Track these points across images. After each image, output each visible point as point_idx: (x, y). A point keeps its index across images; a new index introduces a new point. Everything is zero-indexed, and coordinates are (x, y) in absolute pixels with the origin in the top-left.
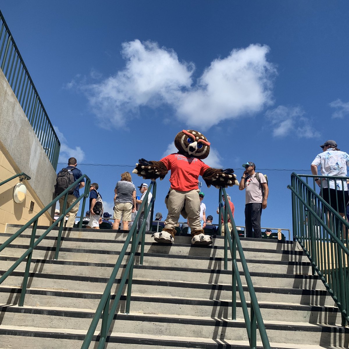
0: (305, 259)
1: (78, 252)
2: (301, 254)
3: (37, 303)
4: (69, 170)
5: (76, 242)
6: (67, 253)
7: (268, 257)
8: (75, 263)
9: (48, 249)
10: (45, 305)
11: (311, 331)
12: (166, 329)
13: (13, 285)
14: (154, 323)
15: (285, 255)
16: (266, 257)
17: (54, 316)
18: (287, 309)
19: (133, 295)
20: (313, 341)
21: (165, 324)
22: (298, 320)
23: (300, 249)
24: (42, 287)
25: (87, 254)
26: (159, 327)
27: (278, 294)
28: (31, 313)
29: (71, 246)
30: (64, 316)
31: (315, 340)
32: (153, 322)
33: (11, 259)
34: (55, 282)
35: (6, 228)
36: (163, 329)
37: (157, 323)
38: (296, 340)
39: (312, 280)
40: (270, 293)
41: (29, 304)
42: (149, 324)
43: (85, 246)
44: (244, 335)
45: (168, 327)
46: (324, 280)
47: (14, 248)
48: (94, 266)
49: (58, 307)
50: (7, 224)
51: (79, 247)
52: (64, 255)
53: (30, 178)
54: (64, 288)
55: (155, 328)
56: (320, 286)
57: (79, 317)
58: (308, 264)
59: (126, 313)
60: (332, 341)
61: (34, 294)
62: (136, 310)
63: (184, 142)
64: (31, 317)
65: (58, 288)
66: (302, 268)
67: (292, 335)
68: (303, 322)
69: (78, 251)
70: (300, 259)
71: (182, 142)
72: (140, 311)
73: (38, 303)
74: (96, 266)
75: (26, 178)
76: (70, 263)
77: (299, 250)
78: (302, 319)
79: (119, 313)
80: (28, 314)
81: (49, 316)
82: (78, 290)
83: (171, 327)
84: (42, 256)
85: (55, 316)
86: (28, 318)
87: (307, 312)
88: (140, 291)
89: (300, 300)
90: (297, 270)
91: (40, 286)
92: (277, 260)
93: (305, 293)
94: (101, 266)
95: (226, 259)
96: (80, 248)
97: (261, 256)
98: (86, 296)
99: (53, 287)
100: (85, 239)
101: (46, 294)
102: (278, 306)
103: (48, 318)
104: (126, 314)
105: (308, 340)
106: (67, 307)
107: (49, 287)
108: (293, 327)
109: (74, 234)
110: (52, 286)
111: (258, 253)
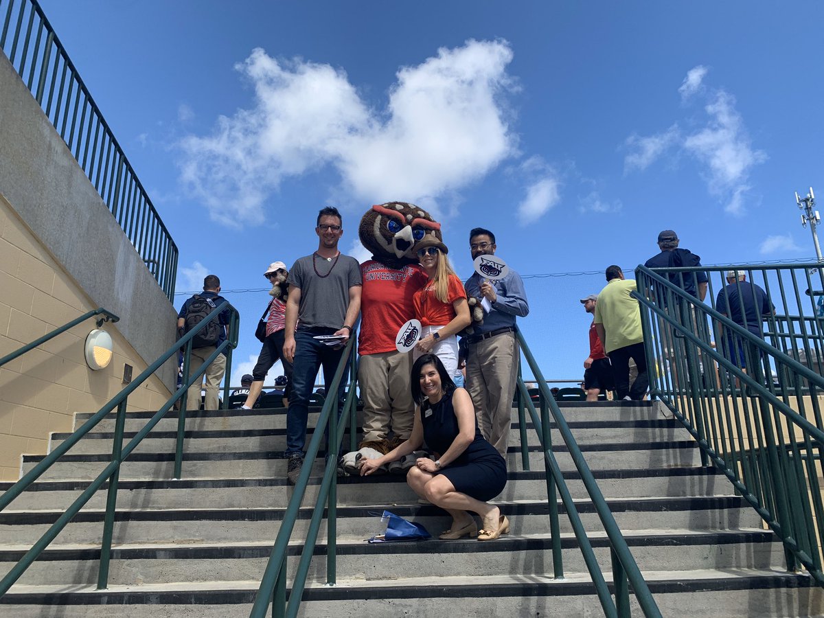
0: (682, 435)
1: (221, 460)
2: (670, 424)
3: (138, 577)
4: (208, 300)
5: (217, 439)
6: (200, 463)
7: (607, 438)
8: (215, 484)
9: (160, 458)
10: (154, 580)
11: (727, 589)
12: (418, 612)
13: (86, 540)
14: (390, 600)
15: (640, 430)
16: (603, 438)
17: (173, 606)
18: (668, 544)
19: (340, 541)
20: (734, 610)
21: (414, 602)
22: (692, 565)
23: (667, 415)
24: (148, 539)
25: (242, 462)
26: (401, 608)
27: (642, 513)
28: (122, 604)
29: (207, 447)
30: (195, 604)
31: (737, 608)
32: (387, 600)
33: (82, 486)
34: (175, 528)
35: (74, 422)
36: (411, 611)
37: (397, 601)
38: (697, 612)
39: (705, 477)
40: (624, 511)
41: (121, 581)
42: (379, 604)
43: (236, 446)
44: (585, 610)
45: (422, 608)
46: (733, 475)
47: (89, 463)
48: (255, 485)
49: (182, 581)
50: (75, 413)
51: (224, 448)
52: (194, 468)
53: (118, 319)
54: (195, 539)
55: (394, 611)
56: (723, 488)
57: (226, 603)
58: (690, 445)
59: (328, 582)
60: (773, 606)
61: (130, 558)
62: (348, 573)
63: (380, 231)
64: (123, 611)
65: (182, 539)
66: (678, 454)
67: (688, 602)
68: (702, 568)
69: (222, 456)
70: (671, 435)
71: (377, 232)
72: (358, 576)
73: (140, 577)
74: (260, 485)
75: (111, 319)
76: (205, 484)
77: (665, 418)
78: (700, 561)
79: (315, 585)
80: (115, 605)
81: (161, 606)
82: (225, 539)
83: (428, 607)
84: (148, 474)
85: (176, 605)
86: (117, 614)
87: (708, 546)
88: (356, 532)
89: (688, 522)
90: (669, 459)
91: (145, 539)
92: (624, 442)
93: (696, 505)
94: (271, 485)
95: (524, 449)
96: (227, 451)
97: (592, 436)
98: (242, 552)
99: (172, 537)
100: (236, 431)
101: (155, 557)
102: (648, 539)
103: (160, 609)
104: (328, 586)
105: (723, 609)
106: (203, 579)
107: (164, 538)
108: (687, 585)
109: (212, 424)
110: (170, 536)
111: (585, 430)
